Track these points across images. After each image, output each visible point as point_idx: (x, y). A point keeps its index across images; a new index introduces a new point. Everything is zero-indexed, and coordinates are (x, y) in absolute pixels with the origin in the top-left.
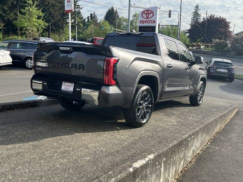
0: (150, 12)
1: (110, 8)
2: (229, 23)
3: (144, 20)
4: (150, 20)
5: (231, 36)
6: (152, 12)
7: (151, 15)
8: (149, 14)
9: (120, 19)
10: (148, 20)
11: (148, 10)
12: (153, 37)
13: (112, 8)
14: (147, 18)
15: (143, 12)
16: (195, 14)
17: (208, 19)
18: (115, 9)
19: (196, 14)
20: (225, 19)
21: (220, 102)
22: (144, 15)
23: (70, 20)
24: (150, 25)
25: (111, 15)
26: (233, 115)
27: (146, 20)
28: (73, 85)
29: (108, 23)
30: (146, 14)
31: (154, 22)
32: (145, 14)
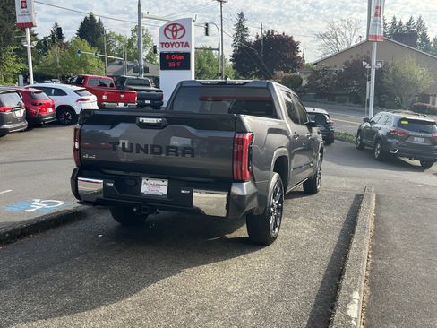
0: (178, 27)
1: (88, 16)
2: (298, 43)
3: (169, 41)
4: (179, 41)
5: (302, 65)
6: (182, 28)
7: (180, 33)
8: (177, 31)
9: (108, 36)
10: (175, 41)
11: (174, 25)
12: (267, 88)
13: (91, 17)
14: (175, 38)
15: (167, 28)
16: (239, 27)
17: (264, 38)
18: (97, 18)
19: (241, 28)
20: (291, 37)
21: (341, 182)
22: (169, 34)
23: (29, 42)
24: (181, 50)
25: (90, 29)
26: (374, 204)
27: (172, 41)
28: (166, 183)
29: (86, 43)
30: (172, 31)
31: (187, 45)
32: (169, 30)
